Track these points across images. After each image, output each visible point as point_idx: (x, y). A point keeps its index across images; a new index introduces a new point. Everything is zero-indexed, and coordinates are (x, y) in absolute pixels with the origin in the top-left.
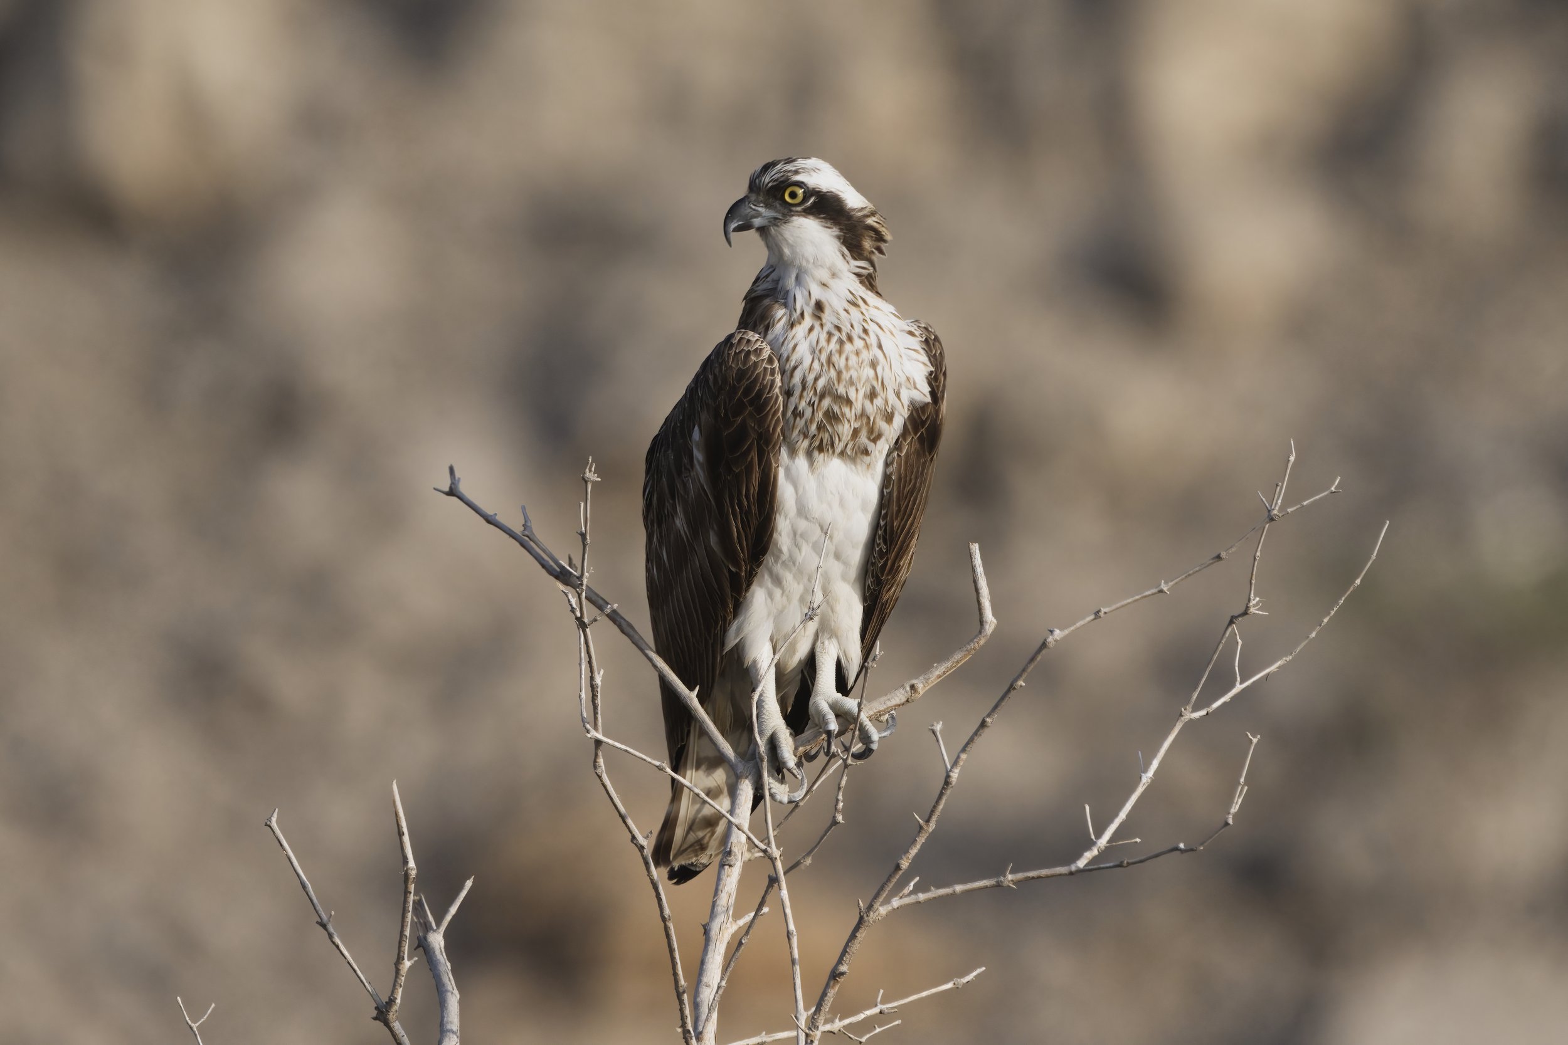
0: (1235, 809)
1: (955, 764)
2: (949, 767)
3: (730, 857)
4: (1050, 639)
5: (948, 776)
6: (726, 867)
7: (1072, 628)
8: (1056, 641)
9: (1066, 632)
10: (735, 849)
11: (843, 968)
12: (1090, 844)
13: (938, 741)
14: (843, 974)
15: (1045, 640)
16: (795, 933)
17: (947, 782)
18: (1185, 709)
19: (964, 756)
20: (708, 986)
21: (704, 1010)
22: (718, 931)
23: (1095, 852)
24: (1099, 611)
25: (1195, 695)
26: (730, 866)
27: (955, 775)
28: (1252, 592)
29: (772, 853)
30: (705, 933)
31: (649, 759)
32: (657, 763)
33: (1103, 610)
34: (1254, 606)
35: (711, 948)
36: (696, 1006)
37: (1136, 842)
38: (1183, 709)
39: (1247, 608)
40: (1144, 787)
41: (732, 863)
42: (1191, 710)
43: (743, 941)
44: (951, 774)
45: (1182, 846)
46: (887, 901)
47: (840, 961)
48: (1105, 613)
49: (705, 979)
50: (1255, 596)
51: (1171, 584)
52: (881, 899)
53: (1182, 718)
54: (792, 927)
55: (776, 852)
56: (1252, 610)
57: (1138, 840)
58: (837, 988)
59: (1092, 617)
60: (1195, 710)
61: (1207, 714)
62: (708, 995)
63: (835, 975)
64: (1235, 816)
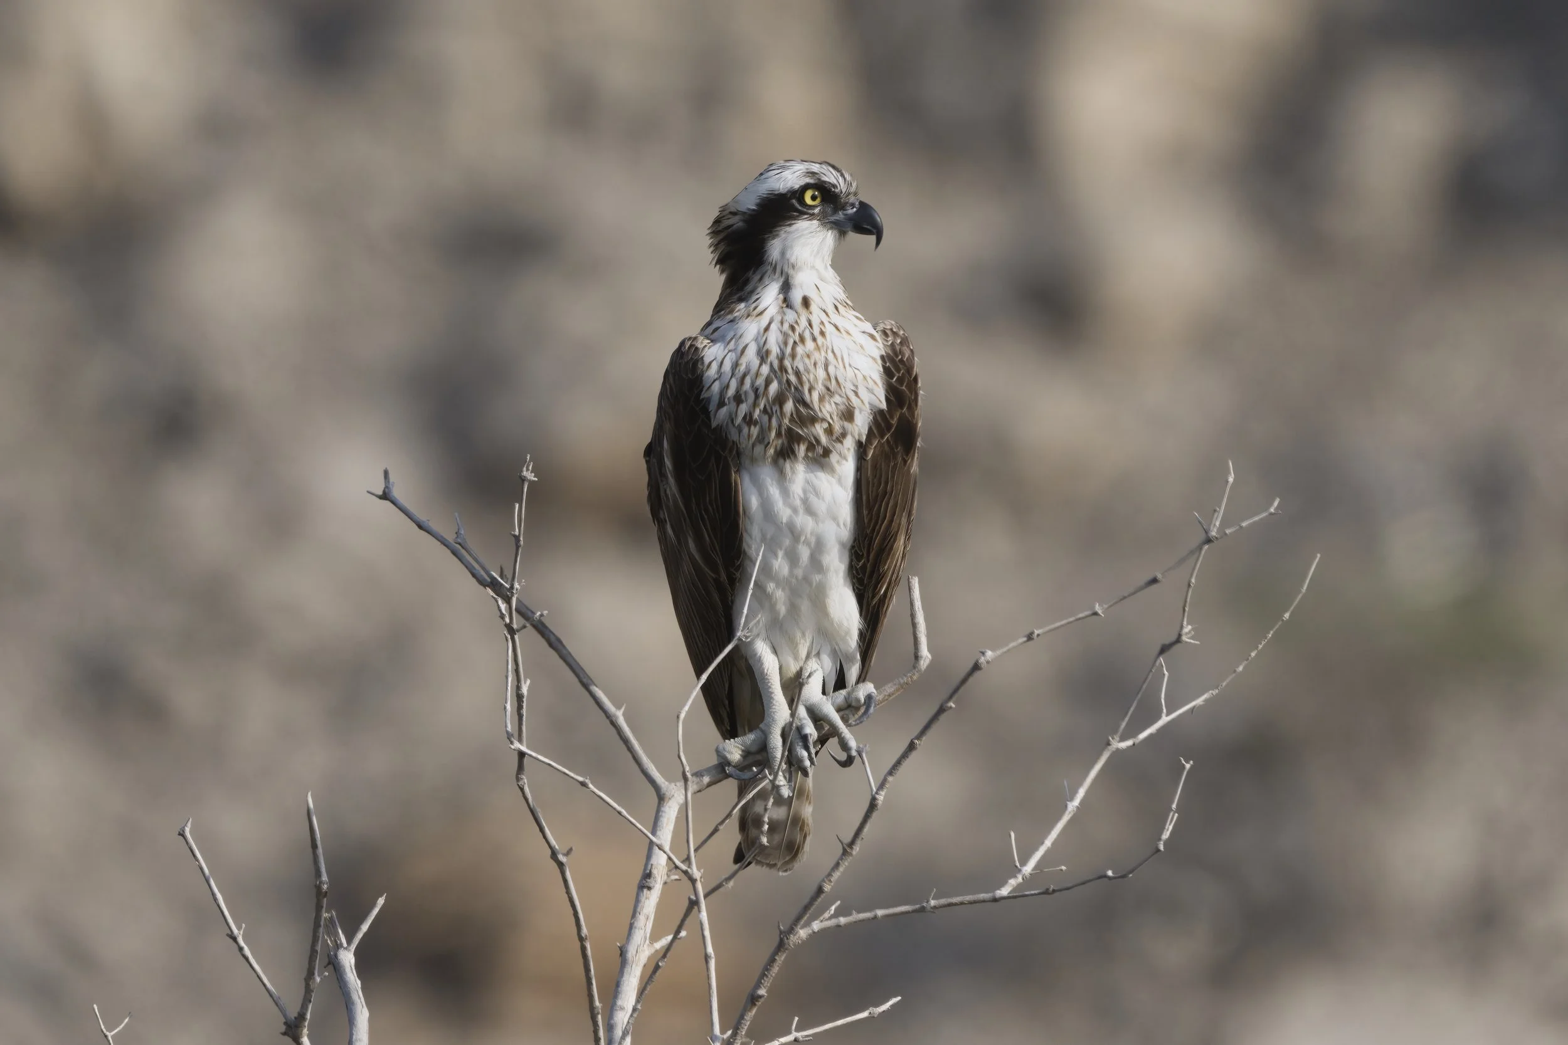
0: (1166, 835)
1: (881, 787)
2: (875, 789)
3: (649, 879)
4: (982, 660)
5: (874, 799)
6: (645, 890)
7: (1005, 649)
8: (988, 662)
9: (999, 652)
10: (655, 872)
11: (762, 992)
12: (1015, 871)
13: (863, 763)
14: (761, 997)
15: (977, 661)
16: (713, 955)
17: (873, 806)
18: (1113, 738)
19: (890, 779)
20: (622, 1009)
21: (618, 1032)
22: (634, 953)
23: (1020, 879)
24: (1032, 633)
25: (1123, 725)
26: (649, 888)
27: (881, 798)
28: (1185, 619)
29: (693, 874)
30: (621, 955)
31: (572, 774)
32: (581, 779)
33: (1036, 632)
34: (1187, 634)
35: (627, 970)
36: (610, 1028)
37: (1062, 870)
38: (1111, 739)
39: (1180, 635)
40: (1070, 816)
41: (651, 885)
42: (1118, 739)
43: (660, 964)
44: (877, 796)
45: (1110, 873)
46: (808, 924)
47: (758, 985)
48: (1038, 635)
49: (619, 1003)
50: (1188, 624)
51: (1106, 606)
52: (802, 922)
53: (1109, 747)
54: (710, 950)
55: (696, 873)
56: (1184, 638)
57: (1064, 868)
58: (754, 1011)
59: (1025, 639)
60: (1122, 739)
61: (1134, 744)
62: (622, 1018)
63: (753, 999)
64: (1166, 843)
